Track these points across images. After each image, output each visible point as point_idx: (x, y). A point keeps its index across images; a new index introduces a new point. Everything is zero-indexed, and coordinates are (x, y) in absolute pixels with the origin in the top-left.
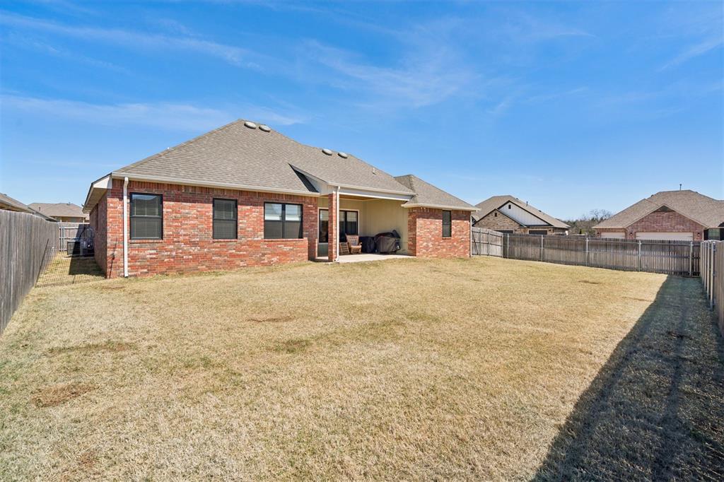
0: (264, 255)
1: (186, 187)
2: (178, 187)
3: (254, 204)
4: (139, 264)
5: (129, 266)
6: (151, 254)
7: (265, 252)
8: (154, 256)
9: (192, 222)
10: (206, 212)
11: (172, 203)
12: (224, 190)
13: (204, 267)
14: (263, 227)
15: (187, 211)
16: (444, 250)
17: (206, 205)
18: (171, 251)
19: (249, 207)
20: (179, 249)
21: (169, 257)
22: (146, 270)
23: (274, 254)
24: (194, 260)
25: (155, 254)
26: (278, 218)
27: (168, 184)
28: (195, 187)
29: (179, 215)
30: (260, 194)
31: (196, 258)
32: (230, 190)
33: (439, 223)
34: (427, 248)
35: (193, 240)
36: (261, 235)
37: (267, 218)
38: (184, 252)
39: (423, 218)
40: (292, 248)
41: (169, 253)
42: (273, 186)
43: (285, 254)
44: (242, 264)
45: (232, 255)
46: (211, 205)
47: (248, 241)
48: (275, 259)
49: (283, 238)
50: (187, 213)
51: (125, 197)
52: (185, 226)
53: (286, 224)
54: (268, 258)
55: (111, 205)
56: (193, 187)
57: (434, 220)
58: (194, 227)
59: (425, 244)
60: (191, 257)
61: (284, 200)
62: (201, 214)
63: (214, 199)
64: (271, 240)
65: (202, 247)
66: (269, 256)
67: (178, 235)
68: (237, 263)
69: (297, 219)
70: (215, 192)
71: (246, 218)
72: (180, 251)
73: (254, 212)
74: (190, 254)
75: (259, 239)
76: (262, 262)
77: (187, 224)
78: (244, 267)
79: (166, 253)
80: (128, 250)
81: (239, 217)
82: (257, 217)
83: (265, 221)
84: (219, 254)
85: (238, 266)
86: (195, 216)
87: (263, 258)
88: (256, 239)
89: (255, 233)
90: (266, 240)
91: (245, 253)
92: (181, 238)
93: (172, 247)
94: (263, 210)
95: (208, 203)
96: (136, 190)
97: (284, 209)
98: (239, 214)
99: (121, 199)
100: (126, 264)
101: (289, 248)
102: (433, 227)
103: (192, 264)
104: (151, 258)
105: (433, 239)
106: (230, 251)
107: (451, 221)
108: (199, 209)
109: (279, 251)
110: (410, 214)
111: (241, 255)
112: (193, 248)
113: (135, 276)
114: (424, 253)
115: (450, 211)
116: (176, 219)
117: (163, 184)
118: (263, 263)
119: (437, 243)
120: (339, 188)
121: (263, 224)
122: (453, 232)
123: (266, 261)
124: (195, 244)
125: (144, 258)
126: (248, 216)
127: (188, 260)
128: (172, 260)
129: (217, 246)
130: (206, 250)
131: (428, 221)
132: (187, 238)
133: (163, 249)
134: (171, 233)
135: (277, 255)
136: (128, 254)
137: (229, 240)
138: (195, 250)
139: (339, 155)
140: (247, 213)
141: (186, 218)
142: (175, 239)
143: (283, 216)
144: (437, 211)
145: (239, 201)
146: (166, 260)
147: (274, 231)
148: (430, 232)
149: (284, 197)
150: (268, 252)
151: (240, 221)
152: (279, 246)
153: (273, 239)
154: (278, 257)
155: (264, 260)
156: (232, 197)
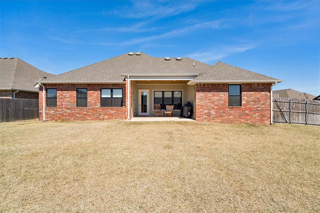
0: (100, 115)
1: (65, 84)
2: (62, 85)
3: (95, 90)
4: (48, 116)
5: (45, 117)
6: (53, 112)
7: (101, 113)
8: (54, 113)
9: (68, 99)
10: (73, 95)
11: (60, 92)
12: (81, 84)
13: (73, 119)
14: (100, 101)
15: (66, 95)
16: (231, 117)
17: (73, 92)
18: (60, 111)
19: (92, 92)
20: (63, 111)
21: (59, 114)
22: (51, 119)
23: (106, 115)
24: (69, 116)
25: (54, 112)
26: (110, 96)
28: (69, 84)
29: (63, 97)
30: (98, 85)
31: (69, 115)
32: (84, 84)
33: (223, 95)
34: (208, 114)
35: (68, 107)
36: (99, 105)
37: (102, 96)
38: (65, 112)
39: (204, 91)
40: (116, 112)
41: (59, 112)
43: (112, 115)
44: (89, 118)
45: (85, 114)
46: (76, 92)
47: (92, 108)
48: (106, 117)
49: (112, 106)
50: (66, 96)
51: (44, 90)
52: (65, 101)
53: (113, 99)
54: (103, 116)
55: (40, 94)
56: (68, 84)
57: (217, 93)
58: (68, 101)
59: (206, 111)
60: (67, 114)
61: (111, 87)
62: (71, 96)
63: (77, 89)
64: (103, 107)
65: (72, 110)
66: (103, 115)
67: (62, 105)
68: (87, 118)
69: (121, 96)
70: (77, 85)
71: (91, 97)
72: (63, 112)
73: (95, 94)
74: (67, 113)
75: (98, 107)
76: (99, 118)
77: (66, 100)
78: (90, 120)
79: (58, 112)
80: (45, 111)
81: (88, 96)
82: (97, 96)
83: (101, 98)
84: (79, 114)
85: (88, 119)
86: (69, 96)
87: (100, 116)
88: (96, 107)
89: (95, 104)
90: (101, 107)
91: (91, 113)
92: (64, 106)
93: (60, 110)
94: (100, 94)
95: (74, 91)
96: (48, 87)
97: (112, 91)
98: (88, 95)
99: (43, 91)
100: (44, 116)
101: (114, 112)
102: (216, 98)
103: (68, 117)
104: (53, 114)
105: (216, 108)
106: (84, 112)
107: (241, 93)
108: (70, 94)
109: (108, 113)
111: (89, 114)
112: (68, 110)
113: (48, 121)
114: (205, 118)
115: (240, 85)
116: (61, 98)
117: (57, 84)
118: (100, 119)
119: (222, 111)
120: (128, 76)
121: (100, 99)
123: (101, 118)
124: (69, 109)
125: (50, 114)
126: (92, 96)
127: (66, 116)
128: (60, 115)
129: (78, 110)
130: (73, 111)
131: (210, 94)
132: (66, 106)
133: (56, 111)
134: (60, 104)
136: (45, 112)
137: (83, 107)
138: (69, 111)
139: (176, 59)
140: (92, 95)
141: (65, 98)
142: (61, 107)
143: (112, 95)
144: (222, 86)
145: (88, 89)
146: (58, 115)
147: (105, 103)
149: (111, 85)
150: (102, 113)
151: (89, 98)
152: (108, 110)
153: (105, 107)
154: (108, 116)
155: (100, 117)
156: (85, 87)
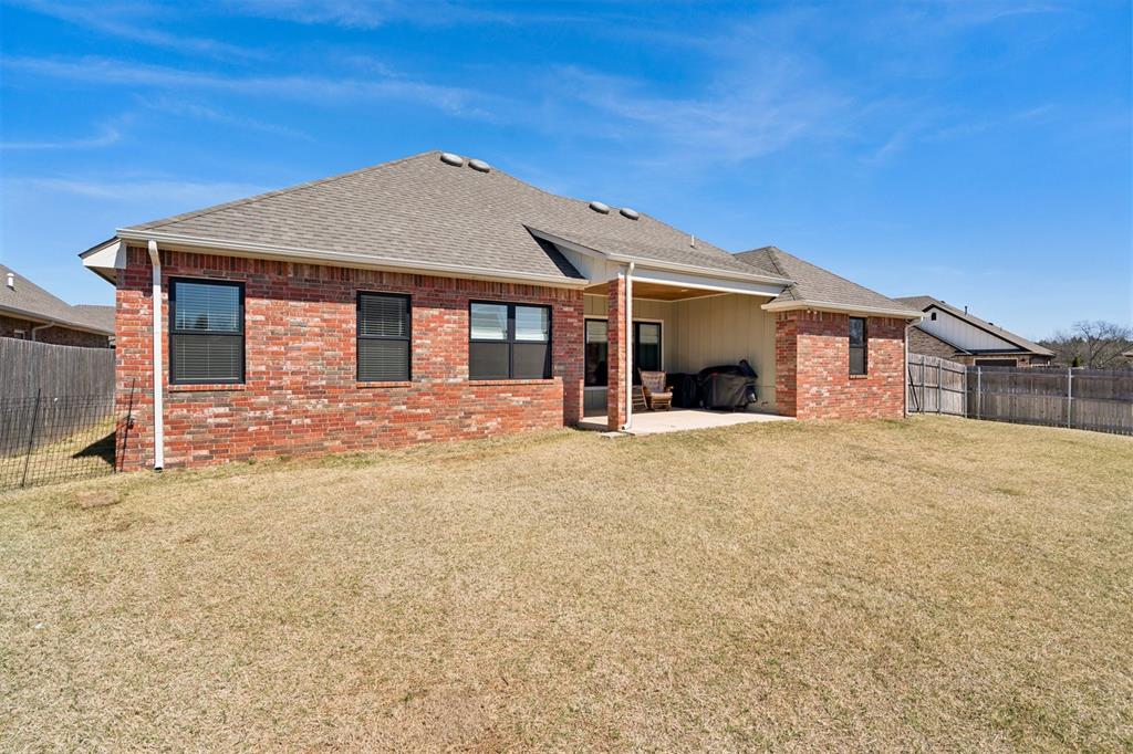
0: (468, 415)
1: (298, 266)
2: (280, 265)
3: (449, 305)
4: (189, 437)
5: (166, 444)
6: (216, 416)
7: (472, 409)
8: (225, 420)
9: (311, 344)
10: (341, 321)
11: (266, 302)
12: (381, 273)
13: (338, 442)
14: (466, 356)
15: (299, 319)
16: (853, 403)
17: (342, 307)
18: (263, 408)
19: (435, 312)
20: (282, 403)
21: (259, 421)
22: (205, 452)
23: (490, 413)
24: (314, 428)
25: (226, 415)
26: (499, 335)
27: (256, 261)
28: (318, 266)
29: (280, 329)
30: (461, 283)
31: (320, 423)
32: (395, 274)
33: (841, 344)
34: (818, 397)
35: (313, 383)
36: (463, 373)
37: (477, 334)
38: (293, 411)
39: (811, 333)
40: (529, 399)
41: (258, 413)
42: (487, 265)
43: (514, 412)
44: (421, 435)
45: (399, 417)
46: (353, 307)
47: (434, 385)
48: (493, 424)
49: (510, 378)
50: (300, 325)
51: (157, 289)
52: (294, 354)
53: (516, 348)
54: (478, 422)
55: (125, 306)
56: (312, 266)
57: (831, 338)
58: (314, 354)
59: (814, 389)
60: (308, 421)
61: (513, 297)
62: (331, 327)
63: (359, 293)
64: (484, 382)
65: (334, 400)
66: (479, 417)
67: (279, 373)
68: (411, 434)
69: (540, 336)
70: (362, 278)
71: (431, 334)
72: (285, 408)
73: (448, 322)
74: (306, 414)
75: (459, 380)
76: (465, 430)
77: (299, 349)
78: (425, 441)
79: (252, 414)
80: (164, 407)
81: (414, 332)
82: (454, 332)
83: (472, 342)
84: (369, 415)
85: (413, 440)
86: (317, 330)
87: (468, 421)
88: (451, 380)
89: (449, 368)
90: (475, 382)
91: (428, 411)
92: (286, 380)
93: (264, 399)
94: (467, 317)
95: (347, 301)
96: (183, 272)
97: (511, 315)
98: (415, 327)
99: (149, 292)
100: (159, 439)
101: (522, 399)
102: (830, 352)
103: (310, 438)
104: (218, 425)
105: (830, 379)
106: (396, 408)
107: (865, 340)
108: (326, 316)
109: (500, 406)
110: (781, 325)
111: (419, 416)
112: (313, 401)
113: (182, 465)
114: (812, 410)
115: (864, 319)
116: (274, 338)
117: (246, 260)
118: (469, 434)
119: (839, 388)
120: (632, 266)
121: (466, 347)
122: (870, 365)
123: (474, 429)
124: (316, 393)
125: (201, 425)
126: (434, 329)
127: (300, 429)
128: (266, 428)
129: (364, 398)
130: (341, 405)
131: (821, 340)
132: (300, 378)
133: (244, 404)
134: (263, 368)
135: (498, 414)
136: (165, 417)
137: (393, 384)
138: (318, 406)
139: (622, 213)
140: (432, 325)
141: (297, 335)
142: (272, 382)
143: (511, 331)
144: (838, 319)
145: (415, 299)
146: (251, 429)
147: (489, 362)
148: (823, 365)
149: (512, 288)
150: (479, 408)
151: (418, 341)
152: (502, 395)
153: (488, 382)
154: (499, 419)
155: (469, 426)
156: (400, 289)
